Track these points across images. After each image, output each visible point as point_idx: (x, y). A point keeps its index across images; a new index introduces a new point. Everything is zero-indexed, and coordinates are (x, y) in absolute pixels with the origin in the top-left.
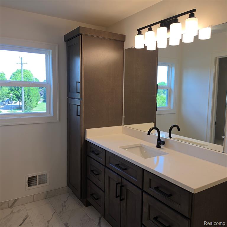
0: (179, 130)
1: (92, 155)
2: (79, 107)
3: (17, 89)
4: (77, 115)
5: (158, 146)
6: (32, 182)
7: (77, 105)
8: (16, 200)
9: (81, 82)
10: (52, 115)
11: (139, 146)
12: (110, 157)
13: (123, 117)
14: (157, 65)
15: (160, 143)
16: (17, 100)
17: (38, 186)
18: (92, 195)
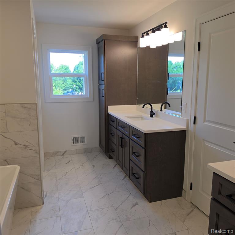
0: (170, 106)
1: (111, 123)
2: (103, 90)
3: (79, 81)
4: (102, 96)
5: (151, 116)
6: (75, 141)
7: (102, 89)
8: (66, 151)
9: (104, 73)
10: (89, 97)
11: (141, 117)
12: (118, 122)
13: (137, 98)
14: (168, 56)
15: (152, 114)
16: (80, 91)
17: (79, 144)
18: (111, 149)
